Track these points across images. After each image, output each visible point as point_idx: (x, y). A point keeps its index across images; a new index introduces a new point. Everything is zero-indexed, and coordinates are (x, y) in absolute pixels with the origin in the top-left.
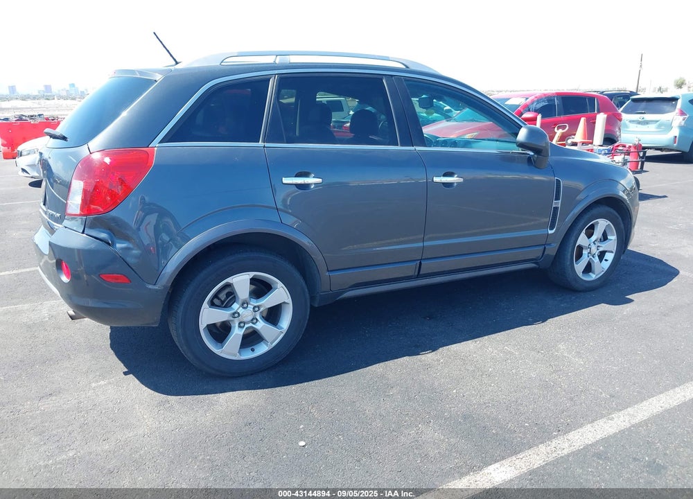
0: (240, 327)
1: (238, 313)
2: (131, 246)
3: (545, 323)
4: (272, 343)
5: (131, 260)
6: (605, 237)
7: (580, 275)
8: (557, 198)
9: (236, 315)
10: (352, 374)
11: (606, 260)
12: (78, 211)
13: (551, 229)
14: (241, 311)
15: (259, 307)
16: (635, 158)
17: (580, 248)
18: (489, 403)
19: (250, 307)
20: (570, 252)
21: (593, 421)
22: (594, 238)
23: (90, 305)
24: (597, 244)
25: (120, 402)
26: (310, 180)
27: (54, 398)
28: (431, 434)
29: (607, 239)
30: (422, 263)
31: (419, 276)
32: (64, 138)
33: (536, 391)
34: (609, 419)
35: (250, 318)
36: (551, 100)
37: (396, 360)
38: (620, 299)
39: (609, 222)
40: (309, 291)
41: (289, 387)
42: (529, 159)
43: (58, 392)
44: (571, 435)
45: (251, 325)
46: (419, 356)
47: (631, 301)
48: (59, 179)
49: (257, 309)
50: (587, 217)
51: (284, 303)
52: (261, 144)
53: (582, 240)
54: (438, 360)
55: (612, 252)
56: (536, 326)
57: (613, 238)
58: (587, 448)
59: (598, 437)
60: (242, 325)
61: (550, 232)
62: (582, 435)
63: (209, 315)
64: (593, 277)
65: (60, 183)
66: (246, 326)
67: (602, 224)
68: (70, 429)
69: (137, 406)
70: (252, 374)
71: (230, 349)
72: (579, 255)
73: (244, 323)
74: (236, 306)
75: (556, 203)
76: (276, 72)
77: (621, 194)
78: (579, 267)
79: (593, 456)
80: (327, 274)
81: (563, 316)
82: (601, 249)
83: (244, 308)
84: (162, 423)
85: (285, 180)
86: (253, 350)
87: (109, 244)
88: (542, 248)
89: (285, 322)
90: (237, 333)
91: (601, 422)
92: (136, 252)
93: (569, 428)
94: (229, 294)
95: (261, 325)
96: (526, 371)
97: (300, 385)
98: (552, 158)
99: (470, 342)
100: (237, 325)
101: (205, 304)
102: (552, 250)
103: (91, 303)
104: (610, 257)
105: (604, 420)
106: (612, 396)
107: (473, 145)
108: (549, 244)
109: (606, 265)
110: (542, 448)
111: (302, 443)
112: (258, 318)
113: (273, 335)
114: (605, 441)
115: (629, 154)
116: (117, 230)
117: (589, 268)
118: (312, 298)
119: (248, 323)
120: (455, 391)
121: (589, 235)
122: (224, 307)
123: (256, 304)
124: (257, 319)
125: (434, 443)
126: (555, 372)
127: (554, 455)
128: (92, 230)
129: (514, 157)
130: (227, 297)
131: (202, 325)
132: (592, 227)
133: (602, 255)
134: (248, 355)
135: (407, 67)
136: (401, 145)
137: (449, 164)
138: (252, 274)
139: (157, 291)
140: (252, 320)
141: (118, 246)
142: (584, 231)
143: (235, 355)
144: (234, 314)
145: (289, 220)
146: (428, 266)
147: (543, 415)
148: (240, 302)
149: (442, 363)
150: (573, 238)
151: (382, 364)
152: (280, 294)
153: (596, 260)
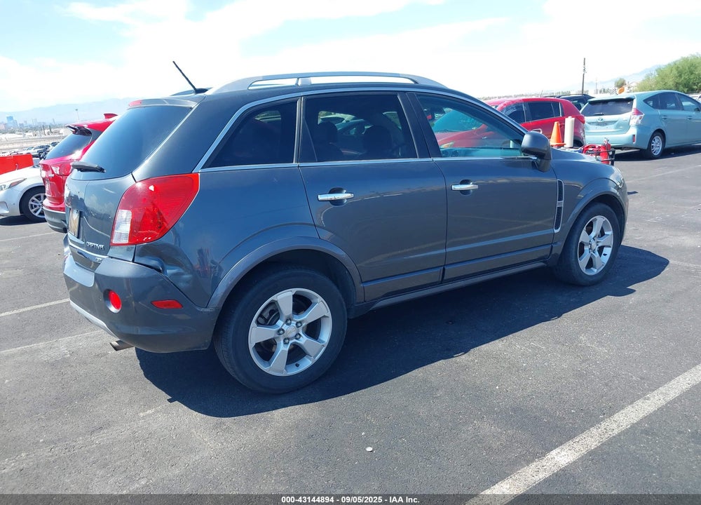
0: (285, 343)
1: (283, 330)
2: (182, 271)
3: (561, 318)
4: (315, 357)
5: (182, 285)
6: (602, 234)
7: (584, 270)
8: (560, 199)
9: (281, 332)
10: (395, 380)
11: (605, 255)
12: (126, 241)
13: (557, 228)
14: (285, 327)
15: (300, 322)
16: (605, 158)
17: (582, 245)
18: (532, 395)
19: (294, 323)
20: (574, 249)
21: (632, 403)
22: (593, 234)
23: (139, 333)
24: (597, 240)
25: (175, 428)
26: (343, 196)
27: (106, 431)
28: (487, 428)
29: (604, 234)
30: (446, 268)
31: (443, 282)
32: (101, 170)
33: (572, 380)
34: (645, 399)
35: (294, 334)
36: (519, 107)
37: (433, 364)
38: (623, 291)
39: (605, 219)
40: (346, 303)
41: (338, 398)
42: (533, 163)
43: (108, 425)
44: (616, 417)
45: (295, 340)
46: (454, 359)
47: (632, 291)
48: (94, 213)
49: (299, 325)
50: (586, 214)
51: (324, 316)
52: (294, 164)
53: (584, 237)
54: (473, 361)
55: (610, 247)
56: (554, 321)
57: (609, 233)
58: (633, 426)
59: (641, 416)
60: (287, 341)
61: (556, 231)
62: (626, 416)
63: (257, 334)
64: (595, 271)
65: (95, 217)
66: (291, 342)
67: (600, 221)
68: (133, 458)
69: (193, 430)
70: (298, 389)
71: (277, 367)
72: (582, 252)
73: (288, 339)
74: (280, 323)
75: (559, 203)
76: (302, 94)
77: (614, 190)
78: (583, 263)
79: (641, 433)
80: (362, 285)
81: (575, 310)
82: (600, 245)
83: (288, 324)
84: (224, 444)
85: (321, 197)
86: (297, 365)
87: (159, 271)
88: (549, 247)
89: (326, 335)
90: (282, 349)
91: (640, 402)
92: (187, 276)
93: (611, 411)
94: (272, 312)
95: (304, 340)
96: (557, 363)
97: (348, 395)
98: (553, 161)
99: (497, 341)
100: (282, 342)
101: (253, 323)
102: (558, 249)
103: (139, 331)
104: (608, 251)
105: (642, 400)
106: (642, 378)
107: (474, 153)
108: (556, 243)
109: (605, 259)
110: (594, 430)
111: (369, 449)
112: (301, 333)
113: (316, 349)
114: (648, 418)
115: (599, 154)
116: (167, 256)
117: (590, 264)
118: (348, 310)
119: (292, 339)
120: (497, 387)
121: (589, 232)
122: (269, 325)
123: (299, 320)
124: (300, 335)
125: (494, 436)
126: (583, 361)
127: (606, 436)
128: (141, 258)
129: (520, 162)
130: (271, 315)
131: (251, 345)
132: (591, 225)
133: (601, 250)
134: (293, 371)
135: (416, 82)
136: (420, 157)
137: (466, 171)
138: (294, 290)
139: (208, 313)
140: (295, 336)
141: (168, 271)
142: (585, 228)
143: (282, 372)
144: (279, 331)
145: (326, 235)
146: (451, 272)
147: (585, 401)
148: (284, 319)
149: (477, 363)
150: (576, 236)
151: (420, 369)
152: (320, 308)
153: (597, 255)
